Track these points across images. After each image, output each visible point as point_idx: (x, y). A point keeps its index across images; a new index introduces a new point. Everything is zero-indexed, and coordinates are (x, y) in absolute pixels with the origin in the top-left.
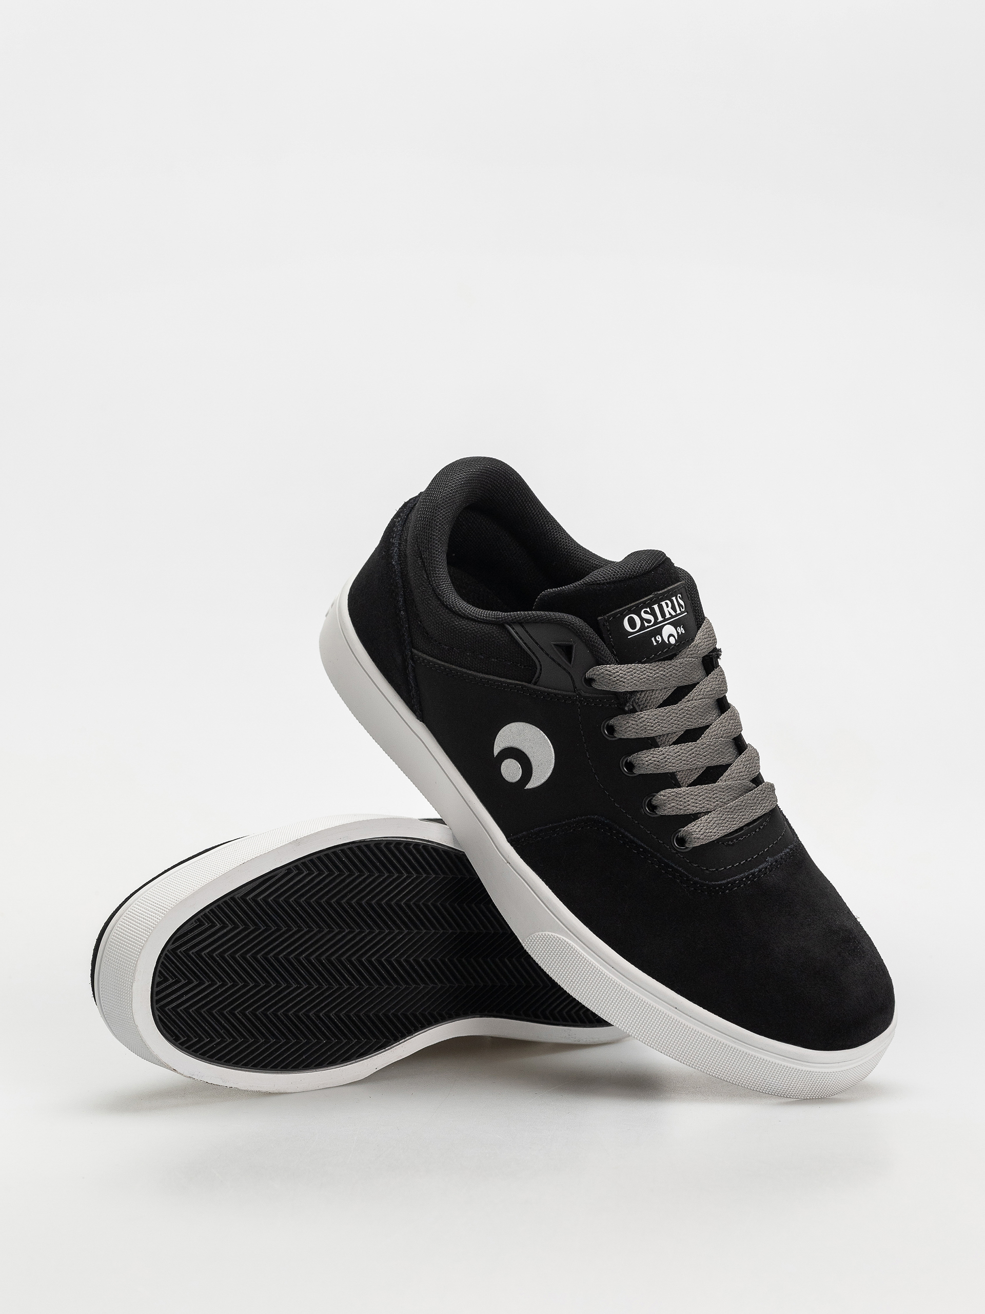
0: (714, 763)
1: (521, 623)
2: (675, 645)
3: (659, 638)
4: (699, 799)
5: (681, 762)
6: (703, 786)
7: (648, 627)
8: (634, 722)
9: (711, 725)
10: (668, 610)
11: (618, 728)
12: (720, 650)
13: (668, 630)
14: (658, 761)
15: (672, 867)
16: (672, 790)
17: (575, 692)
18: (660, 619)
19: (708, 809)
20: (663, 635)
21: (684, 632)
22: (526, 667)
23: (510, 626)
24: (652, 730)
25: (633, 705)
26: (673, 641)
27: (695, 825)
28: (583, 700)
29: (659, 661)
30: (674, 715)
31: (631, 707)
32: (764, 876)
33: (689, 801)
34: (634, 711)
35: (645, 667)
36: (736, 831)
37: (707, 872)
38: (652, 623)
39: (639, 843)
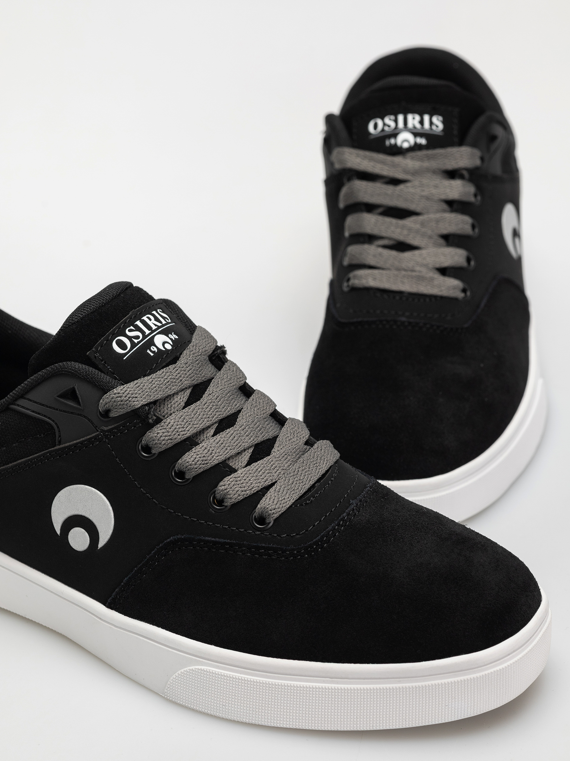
0: (260, 439)
1: (22, 396)
2: (172, 349)
3: (154, 349)
4: (259, 475)
5: (227, 449)
6: (258, 462)
7: (139, 343)
8: (164, 430)
9: (242, 408)
10: (152, 323)
11: (151, 443)
12: (223, 347)
13: (159, 340)
14: (204, 457)
15: (263, 548)
16: (229, 477)
17: (98, 431)
18: (147, 332)
19: (272, 480)
20: (157, 345)
21: (177, 337)
22: (46, 434)
23: (15, 405)
24: (184, 431)
25: (155, 415)
26: (168, 347)
27: (266, 499)
28: (108, 435)
29: (163, 368)
30: (200, 410)
31: (155, 418)
32: (354, 517)
33: (250, 480)
34: (158, 421)
35: (151, 378)
36: (309, 490)
37: (298, 536)
38: (141, 338)
39: (222, 540)
